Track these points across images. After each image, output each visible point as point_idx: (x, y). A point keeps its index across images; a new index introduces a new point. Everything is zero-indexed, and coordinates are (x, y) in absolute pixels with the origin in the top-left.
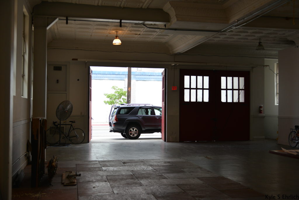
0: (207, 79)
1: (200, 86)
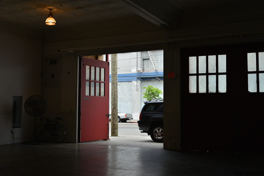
0: (223, 59)
1: (212, 69)
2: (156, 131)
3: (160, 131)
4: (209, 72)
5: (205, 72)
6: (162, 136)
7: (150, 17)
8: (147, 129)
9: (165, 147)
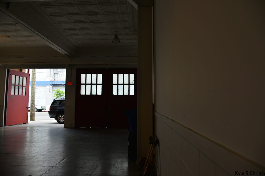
0: (100, 76)
1: (94, 82)
2: (60, 117)
3: (63, 117)
4: (92, 83)
5: (90, 83)
6: (64, 119)
7: (58, 48)
8: (55, 116)
9: (65, 127)
